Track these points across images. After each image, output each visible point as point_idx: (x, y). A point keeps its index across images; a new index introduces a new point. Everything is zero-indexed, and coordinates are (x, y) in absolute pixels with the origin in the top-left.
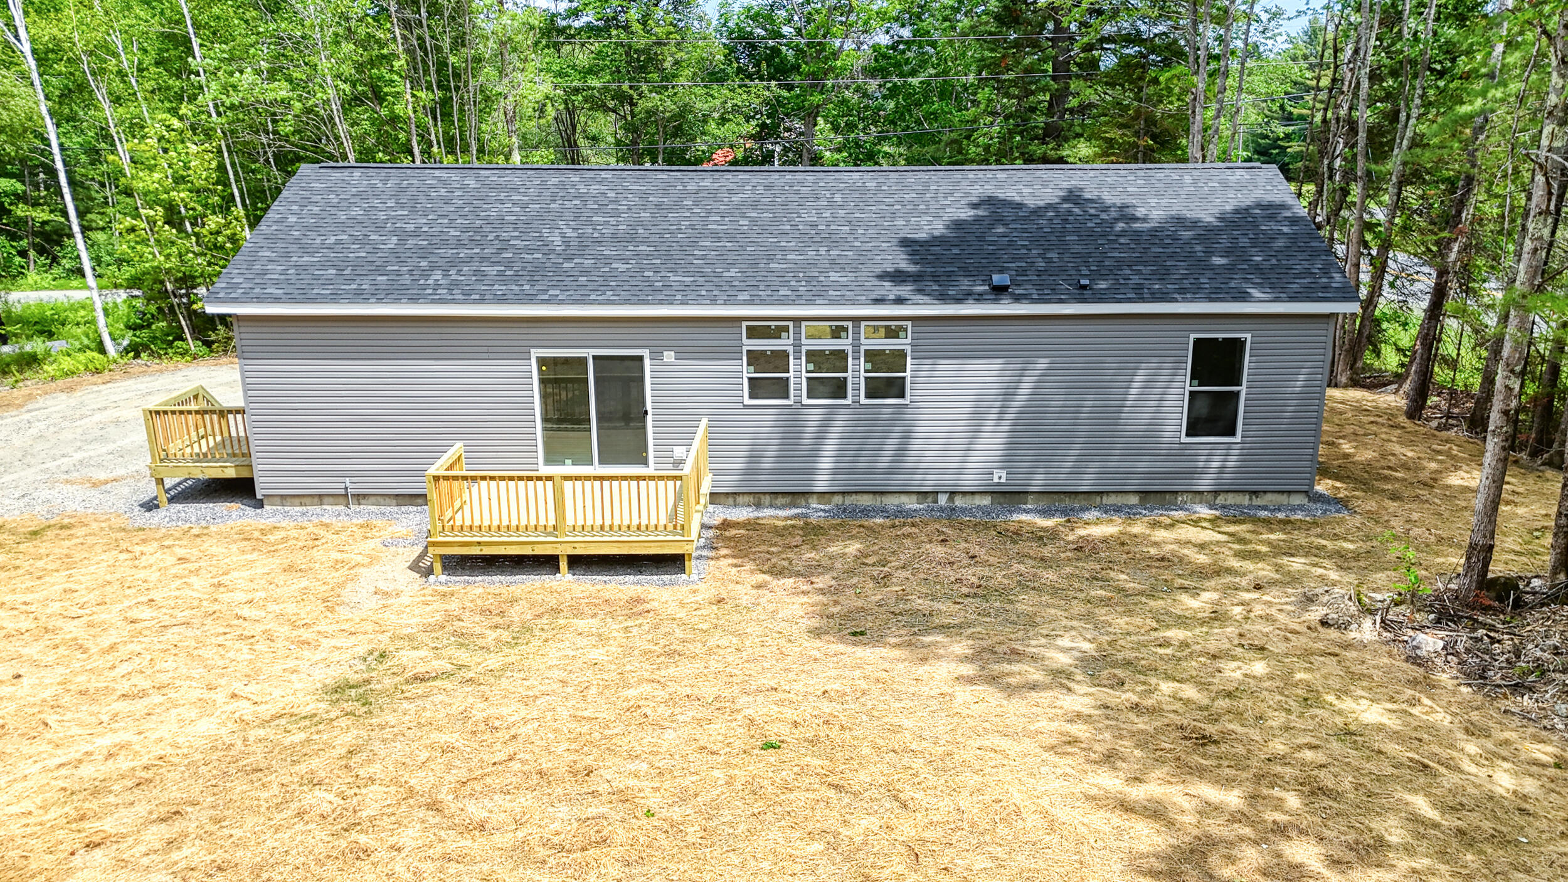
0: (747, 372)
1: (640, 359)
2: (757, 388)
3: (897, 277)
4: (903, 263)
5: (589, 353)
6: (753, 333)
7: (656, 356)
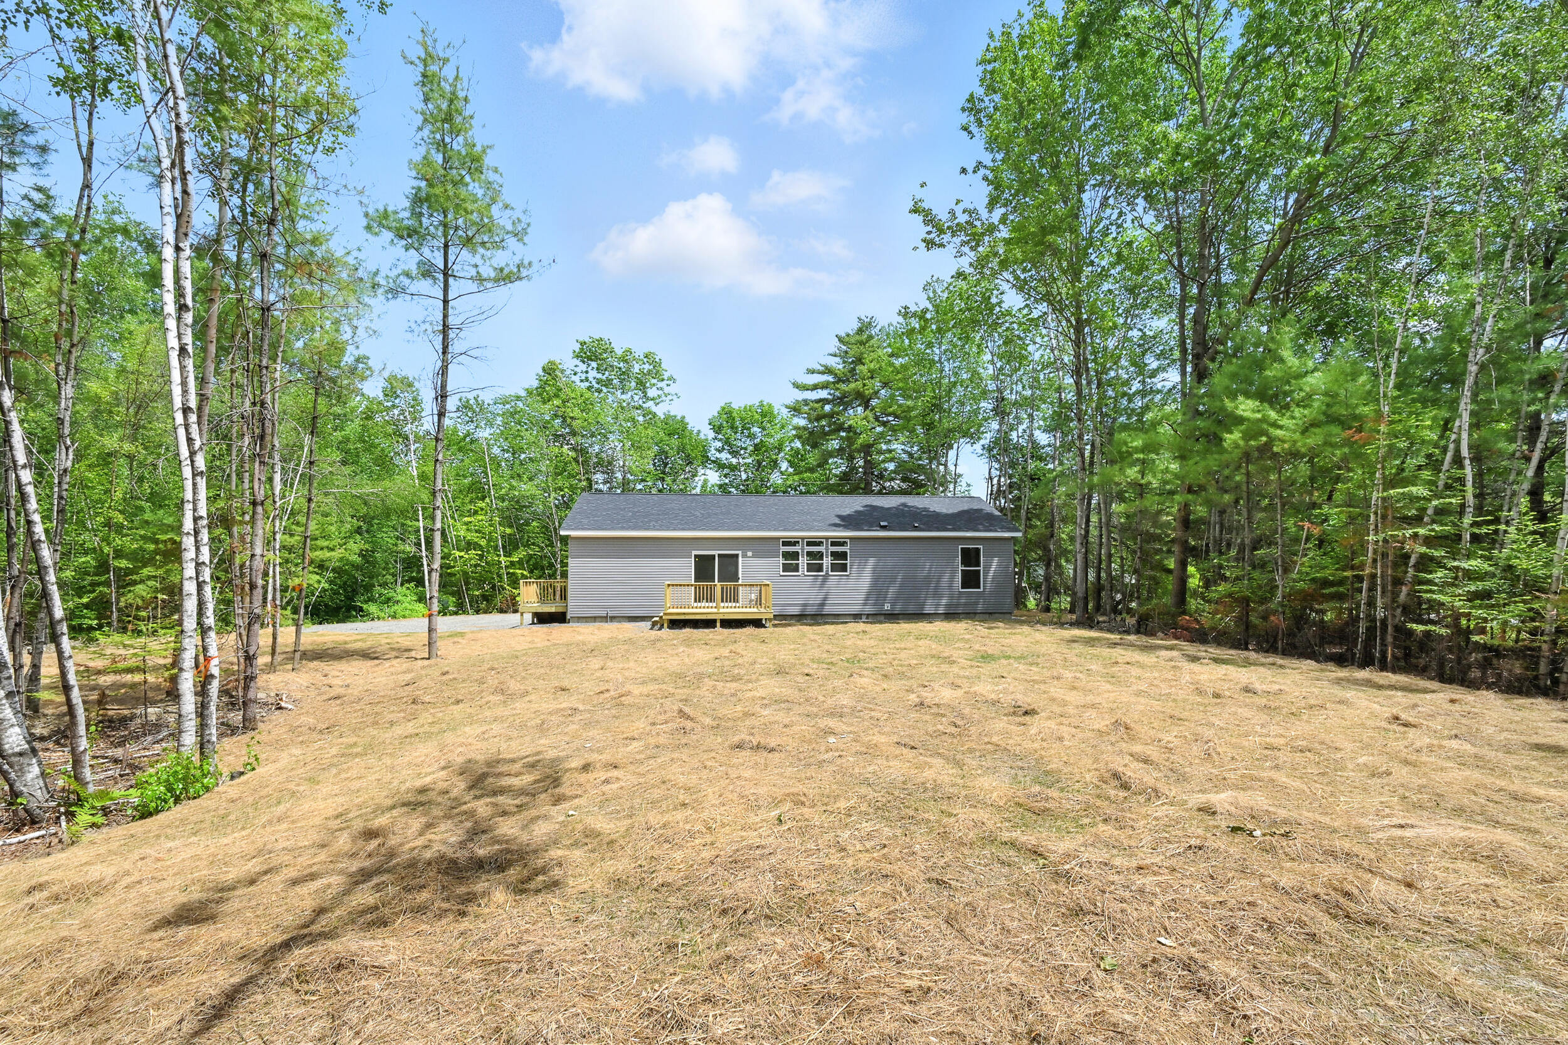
0: (781, 561)
1: (737, 556)
2: (786, 568)
3: (836, 525)
4: (837, 521)
5: (716, 553)
6: (785, 544)
7: (744, 556)
